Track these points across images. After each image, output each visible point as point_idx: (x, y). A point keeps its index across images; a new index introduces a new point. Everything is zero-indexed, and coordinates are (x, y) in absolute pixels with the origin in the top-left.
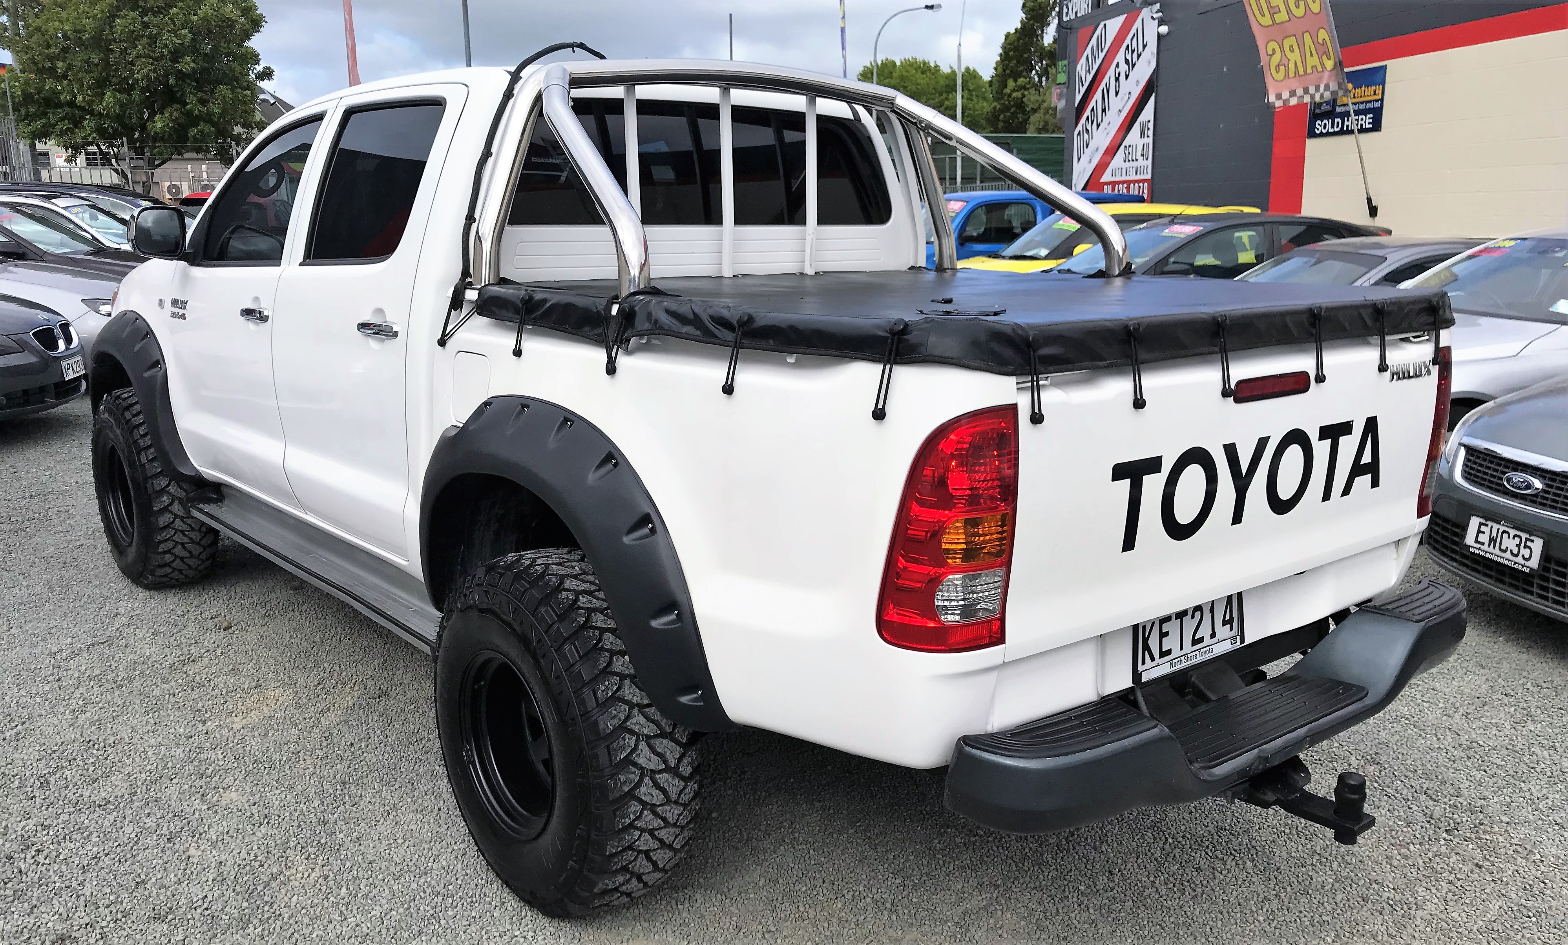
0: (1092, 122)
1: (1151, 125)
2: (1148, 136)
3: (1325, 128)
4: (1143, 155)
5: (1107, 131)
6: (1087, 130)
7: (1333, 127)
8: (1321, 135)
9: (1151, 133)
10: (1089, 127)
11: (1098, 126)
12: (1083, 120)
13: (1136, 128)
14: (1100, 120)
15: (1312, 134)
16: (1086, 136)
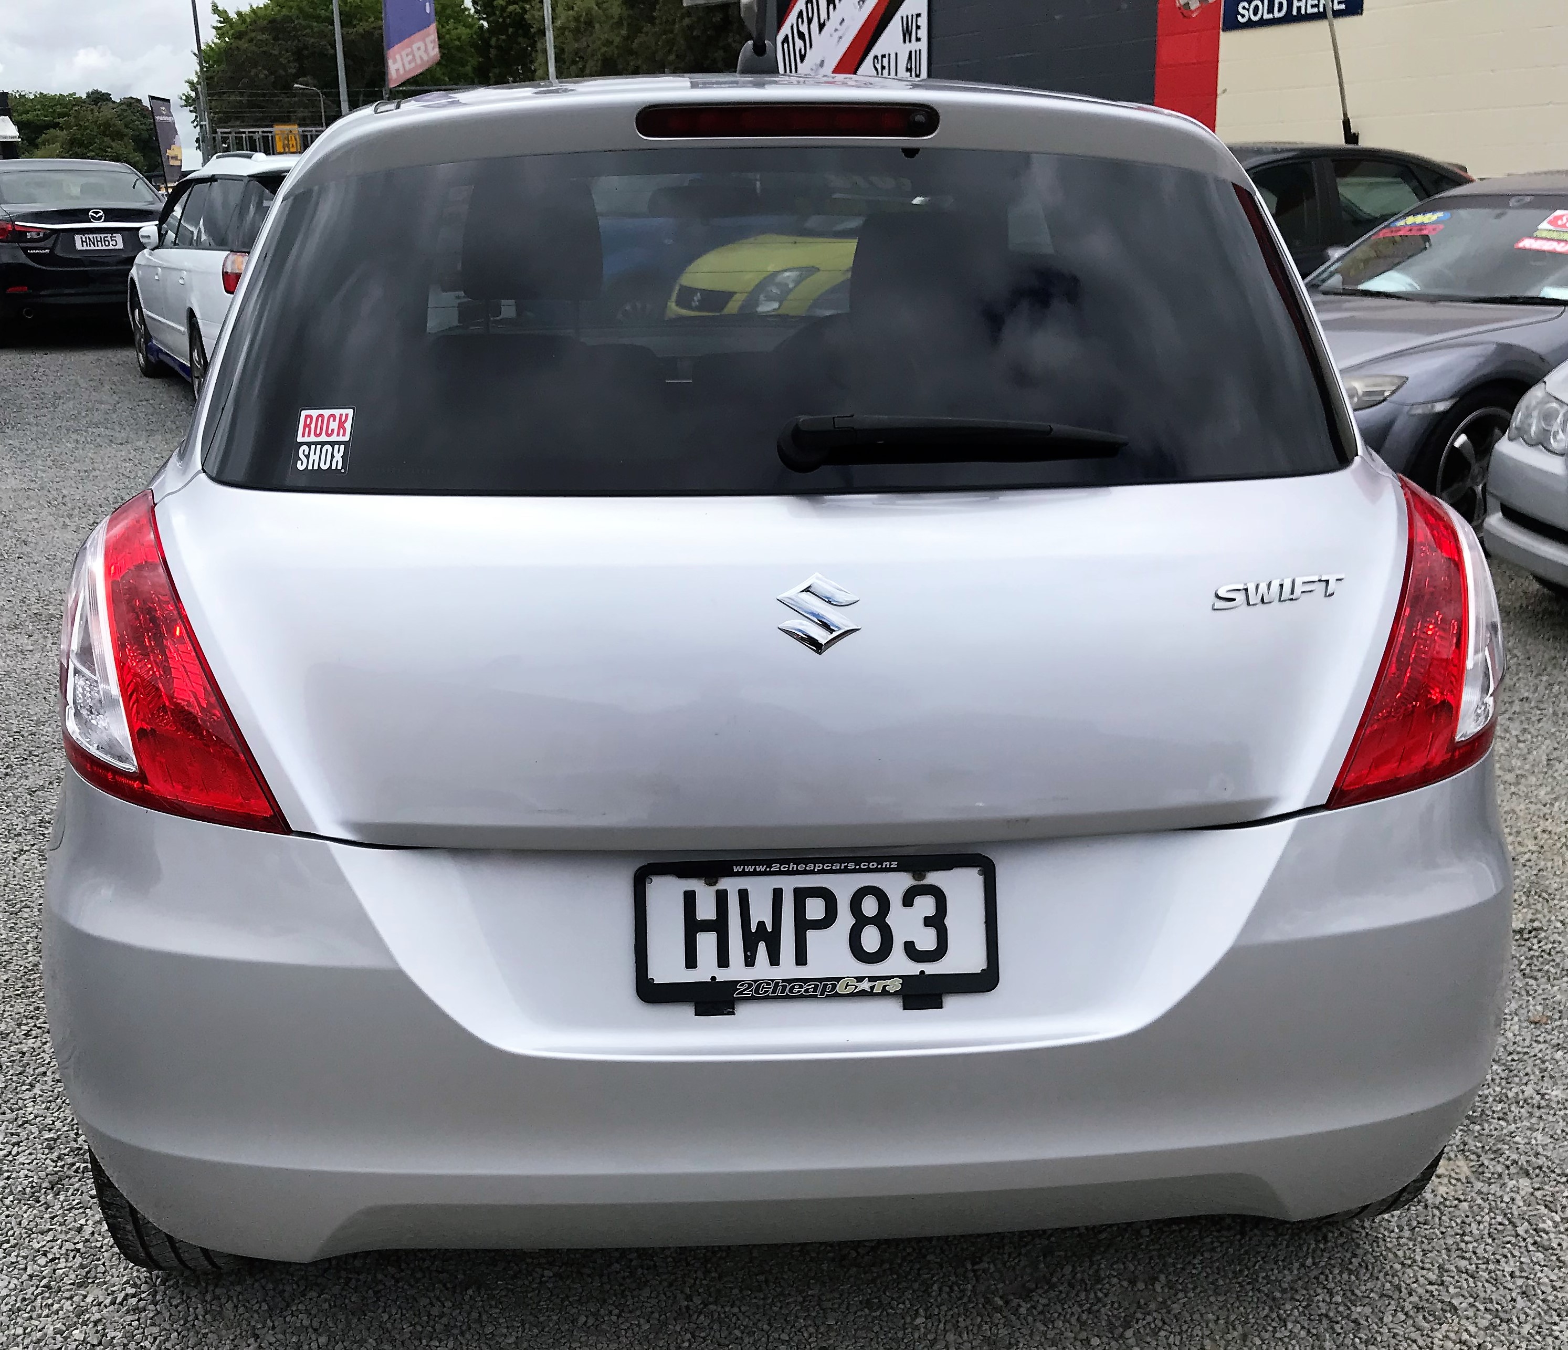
0: (810, 21)
1: (923, 21)
2: (918, 39)
3: (1255, 13)
4: (909, 70)
5: (839, 34)
6: (801, 36)
7: (1271, 10)
8: (1250, 24)
9: (923, 33)
10: (804, 29)
11: (821, 26)
12: (792, 18)
13: (895, 28)
14: (823, 16)
15: (1232, 24)
16: (799, 43)
